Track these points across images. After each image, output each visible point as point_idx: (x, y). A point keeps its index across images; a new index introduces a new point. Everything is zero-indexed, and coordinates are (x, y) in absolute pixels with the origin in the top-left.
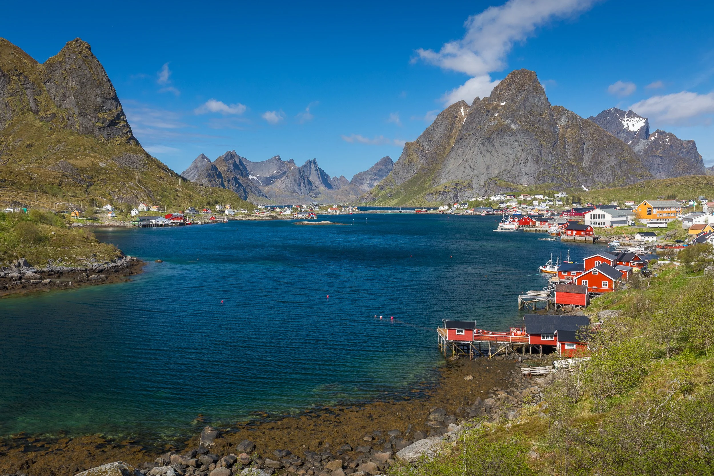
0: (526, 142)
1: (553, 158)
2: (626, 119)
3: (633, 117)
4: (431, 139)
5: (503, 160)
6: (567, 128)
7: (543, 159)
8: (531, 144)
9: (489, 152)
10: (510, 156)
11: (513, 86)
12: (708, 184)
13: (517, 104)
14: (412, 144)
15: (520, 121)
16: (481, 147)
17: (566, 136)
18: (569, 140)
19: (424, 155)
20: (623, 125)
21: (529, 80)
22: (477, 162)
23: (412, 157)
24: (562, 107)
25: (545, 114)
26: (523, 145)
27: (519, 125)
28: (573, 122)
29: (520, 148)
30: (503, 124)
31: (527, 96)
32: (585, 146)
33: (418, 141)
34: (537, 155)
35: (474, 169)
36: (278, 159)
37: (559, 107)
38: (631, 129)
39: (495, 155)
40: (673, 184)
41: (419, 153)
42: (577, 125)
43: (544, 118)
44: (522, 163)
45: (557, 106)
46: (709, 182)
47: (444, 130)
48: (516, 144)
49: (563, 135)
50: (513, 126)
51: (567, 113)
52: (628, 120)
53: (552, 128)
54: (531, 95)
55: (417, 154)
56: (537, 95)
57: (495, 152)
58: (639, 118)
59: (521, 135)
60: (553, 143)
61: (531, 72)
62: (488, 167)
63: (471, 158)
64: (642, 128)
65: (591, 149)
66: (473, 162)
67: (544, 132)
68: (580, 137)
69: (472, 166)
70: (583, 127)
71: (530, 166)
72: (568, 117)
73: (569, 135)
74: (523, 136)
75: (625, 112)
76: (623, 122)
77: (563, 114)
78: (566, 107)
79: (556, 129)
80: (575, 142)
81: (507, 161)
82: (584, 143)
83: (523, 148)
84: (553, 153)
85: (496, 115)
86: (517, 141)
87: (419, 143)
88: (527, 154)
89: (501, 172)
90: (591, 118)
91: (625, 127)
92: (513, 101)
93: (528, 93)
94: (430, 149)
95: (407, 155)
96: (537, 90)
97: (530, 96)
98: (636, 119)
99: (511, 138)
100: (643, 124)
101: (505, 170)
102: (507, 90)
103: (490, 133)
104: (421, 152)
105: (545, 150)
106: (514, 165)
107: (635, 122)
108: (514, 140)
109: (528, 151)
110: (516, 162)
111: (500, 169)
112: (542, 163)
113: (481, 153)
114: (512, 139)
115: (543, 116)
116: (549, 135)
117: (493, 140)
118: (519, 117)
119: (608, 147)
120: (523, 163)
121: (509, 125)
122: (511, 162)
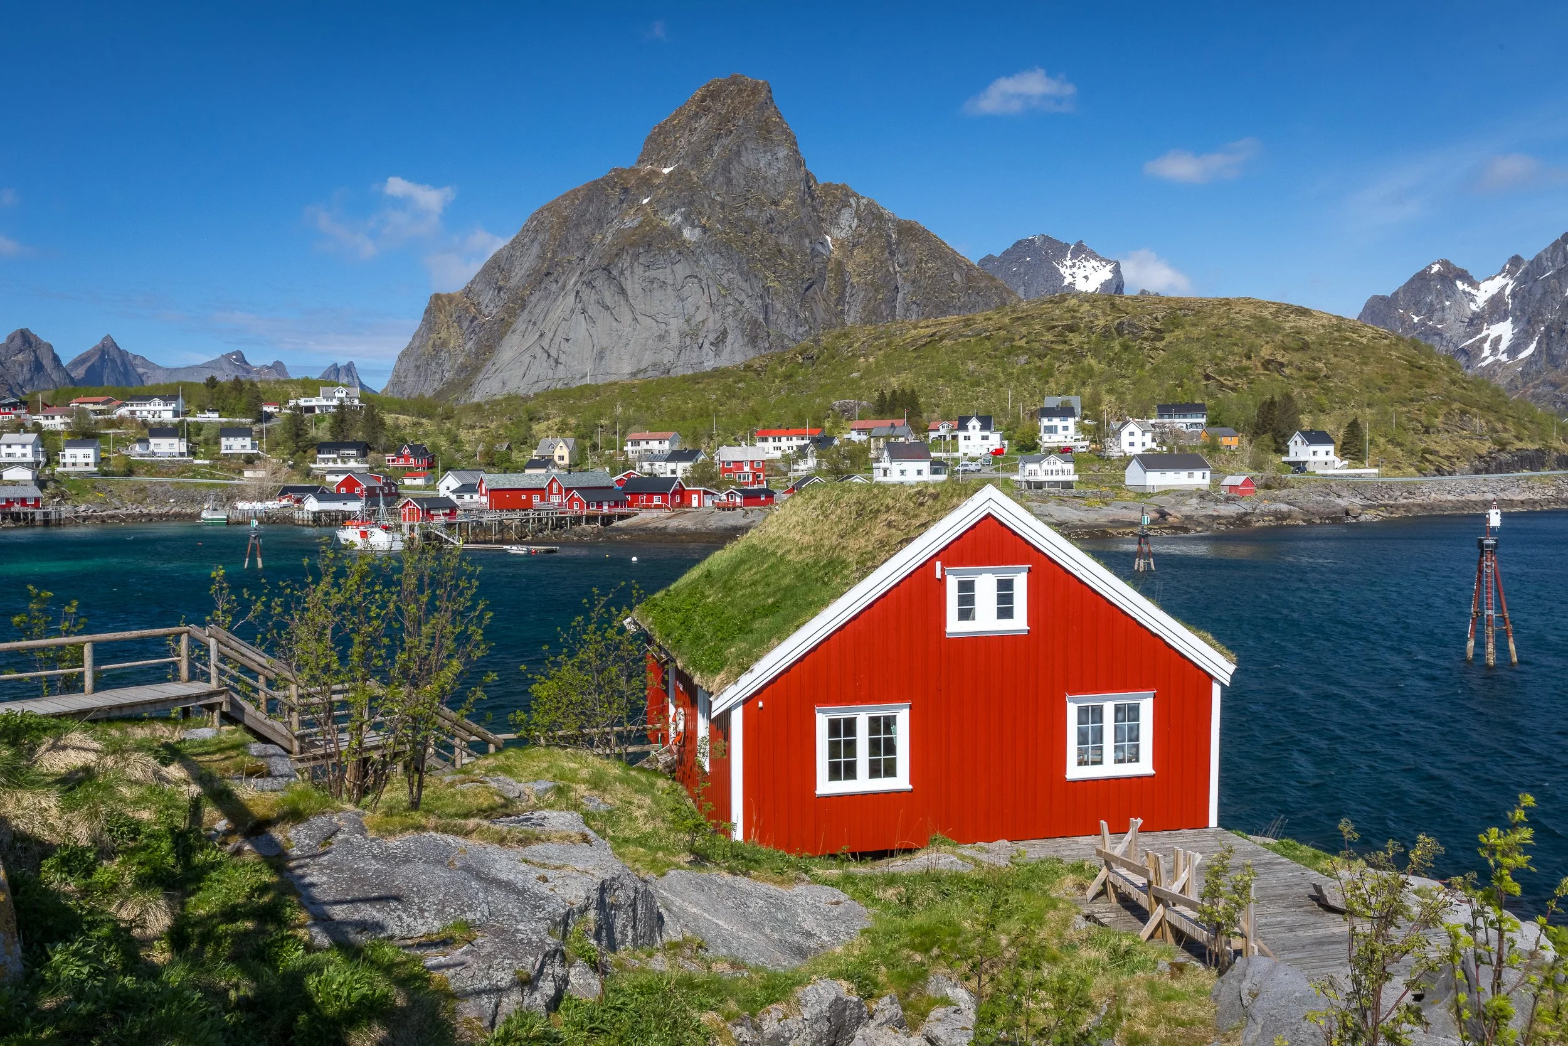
0: (725, 282)
1: (801, 330)
2: (1069, 263)
3: (1085, 259)
4: (501, 283)
5: (648, 333)
6: (854, 246)
7: (773, 334)
8: (738, 287)
9: (607, 308)
10: (673, 321)
11: (703, 121)
12: (1120, 334)
13: (705, 171)
14: (450, 298)
15: (709, 218)
16: (585, 293)
17: (849, 267)
18: (855, 280)
19: (477, 329)
20: (1062, 277)
21: (748, 103)
22: (568, 340)
23: (443, 335)
24: (844, 187)
25: (788, 202)
26: (714, 290)
27: (705, 230)
28: (870, 229)
29: (706, 298)
30: (658, 225)
31: (735, 148)
32: (900, 296)
33: (468, 291)
34: (756, 321)
35: (557, 362)
36: (236, 360)
37: (837, 187)
38: (1081, 286)
39: (627, 317)
40: (941, 339)
41: (466, 324)
42: (881, 236)
43: (785, 213)
44: (706, 345)
45: (830, 184)
46: (1125, 319)
47: (538, 256)
48: (692, 287)
49: (840, 264)
50: (687, 233)
51: (858, 203)
52: (1074, 265)
53: (807, 241)
54: (750, 145)
55: (461, 328)
56: (765, 146)
57: (625, 309)
58: (1100, 261)
59: (710, 261)
60: (805, 286)
61: (757, 84)
62: (601, 355)
63: (553, 329)
64: (1105, 285)
65: (914, 306)
66: (557, 340)
67: (780, 251)
68: (884, 270)
69: (554, 353)
70: (898, 244)
71: (732, 352)
72: (858, 215)
73: (858, 266)
74: (714, 263)
75: (1067, 245)
76: (1062, 270)
77: (847, 205)
78: (854, 187)
79: (820, 248)
80: (872, 284)
81: (661, 338)
82: (897, 287)
83: (714, 299)
84: (802, 316)
85: (645, 201)
86: (696, 277)
87: (471, 295)
88: (723, 318)
89: (639, 371)
90: (989, 258)
91: (1066, 283)
92: (697, 160)
93: (739, 137)
94: (494, 312)
95: (430, 329)
96: (769, 132)
97: (746, 149)
98: (1093, 263)
99: (678, 268)
100: (1109, 276)
101: (654, 365)
102: (687, 133)
103: (614, 250)
104: (472, 322)
105: (779, 306)
106: (682, 348)
107: (1089, 271)
108: (688, 273)
109: (730, 309)
110: (688, 340)
111: (639, 361)
112: (767, 345)
113: (584, 311)
114: (682, 270)
115: (782, 208)
116: (792, 262)
117: (622, 273)
118: (706, 206)
119: (962, 300)
120: (712, 344)
121: (675, 230)
122: (674, 339)
